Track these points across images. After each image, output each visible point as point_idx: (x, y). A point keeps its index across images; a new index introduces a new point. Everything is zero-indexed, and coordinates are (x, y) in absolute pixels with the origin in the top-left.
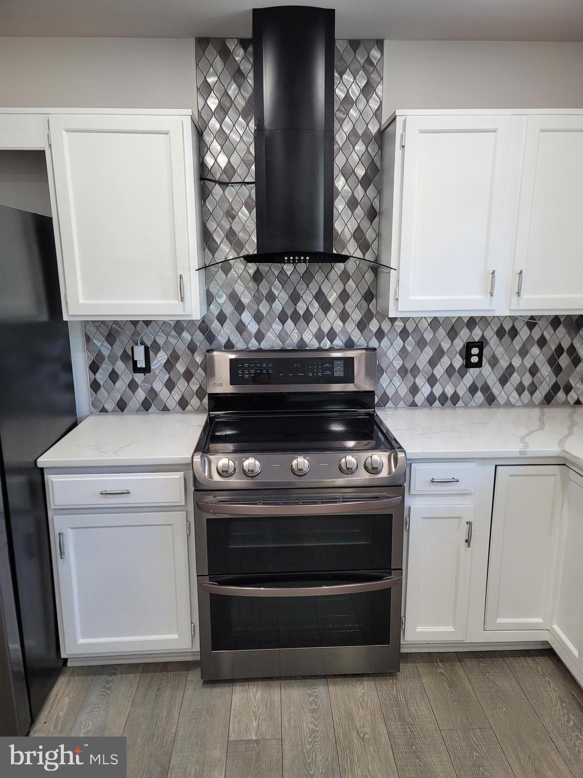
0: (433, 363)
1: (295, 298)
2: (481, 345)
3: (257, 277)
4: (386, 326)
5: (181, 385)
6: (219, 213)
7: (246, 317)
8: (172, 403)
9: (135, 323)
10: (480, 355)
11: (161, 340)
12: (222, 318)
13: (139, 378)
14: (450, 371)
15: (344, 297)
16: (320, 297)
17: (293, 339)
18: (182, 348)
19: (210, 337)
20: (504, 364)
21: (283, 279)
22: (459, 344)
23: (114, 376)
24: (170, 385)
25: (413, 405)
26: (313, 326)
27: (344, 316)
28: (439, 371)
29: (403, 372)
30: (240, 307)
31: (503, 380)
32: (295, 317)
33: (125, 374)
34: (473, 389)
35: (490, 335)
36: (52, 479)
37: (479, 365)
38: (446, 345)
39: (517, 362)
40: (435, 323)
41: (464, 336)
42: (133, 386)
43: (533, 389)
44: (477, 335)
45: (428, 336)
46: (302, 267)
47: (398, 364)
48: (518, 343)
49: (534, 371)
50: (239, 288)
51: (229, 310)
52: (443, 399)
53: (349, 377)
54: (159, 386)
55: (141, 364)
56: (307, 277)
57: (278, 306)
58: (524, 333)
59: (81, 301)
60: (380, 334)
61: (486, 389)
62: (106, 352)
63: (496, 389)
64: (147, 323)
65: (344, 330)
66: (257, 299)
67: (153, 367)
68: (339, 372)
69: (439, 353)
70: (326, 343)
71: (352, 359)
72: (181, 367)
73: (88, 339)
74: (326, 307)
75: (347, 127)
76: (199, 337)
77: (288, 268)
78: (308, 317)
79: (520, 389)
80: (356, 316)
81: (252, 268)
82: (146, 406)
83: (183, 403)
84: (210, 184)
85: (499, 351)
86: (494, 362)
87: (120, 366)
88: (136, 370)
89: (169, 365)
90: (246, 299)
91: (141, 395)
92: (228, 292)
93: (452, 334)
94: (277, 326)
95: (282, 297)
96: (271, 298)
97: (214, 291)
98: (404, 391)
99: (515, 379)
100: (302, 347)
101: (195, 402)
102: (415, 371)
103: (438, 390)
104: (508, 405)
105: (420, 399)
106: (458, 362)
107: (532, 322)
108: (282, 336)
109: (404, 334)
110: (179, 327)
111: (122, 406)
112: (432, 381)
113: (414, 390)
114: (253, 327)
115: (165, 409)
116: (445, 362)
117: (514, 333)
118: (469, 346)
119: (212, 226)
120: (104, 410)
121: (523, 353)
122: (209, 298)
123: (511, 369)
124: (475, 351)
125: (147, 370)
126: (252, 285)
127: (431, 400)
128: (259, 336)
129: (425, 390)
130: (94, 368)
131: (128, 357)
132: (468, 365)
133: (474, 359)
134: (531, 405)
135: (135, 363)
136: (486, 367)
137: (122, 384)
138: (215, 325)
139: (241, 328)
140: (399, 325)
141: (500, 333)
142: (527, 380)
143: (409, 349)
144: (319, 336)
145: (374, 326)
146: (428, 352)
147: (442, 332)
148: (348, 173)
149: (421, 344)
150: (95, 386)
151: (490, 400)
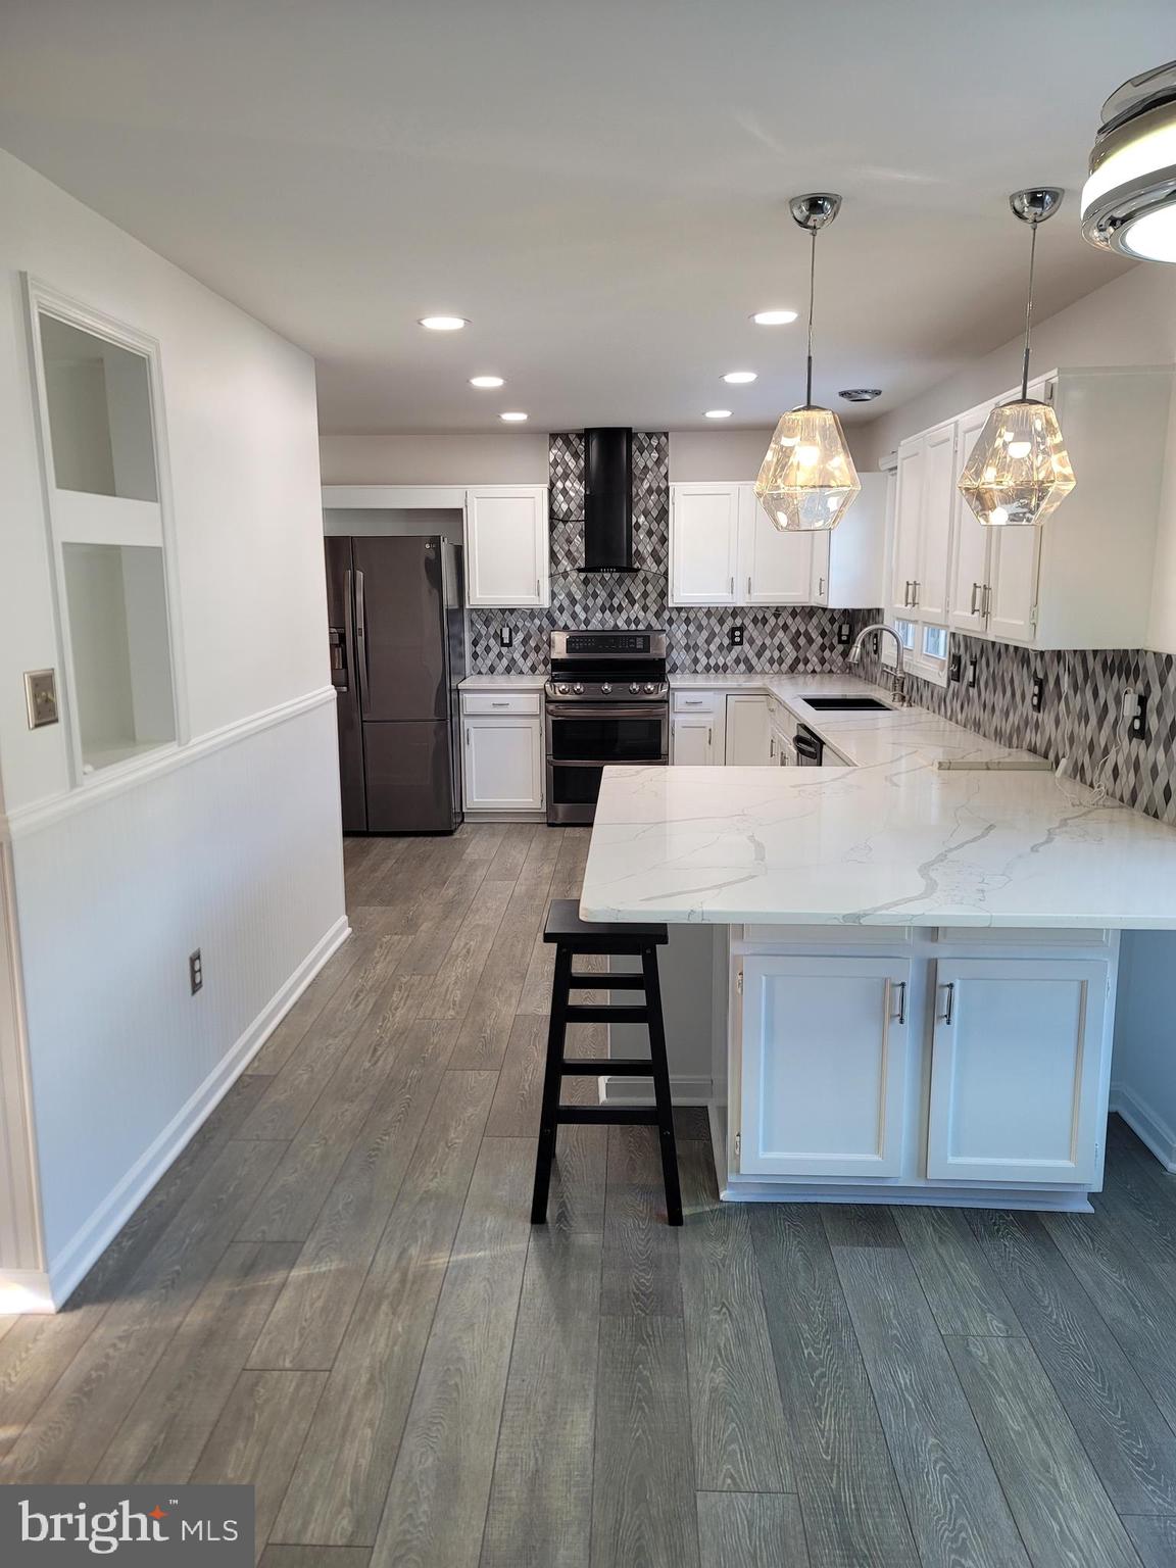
0: (708, 642)
1: (611, 596)
2: (742, 629)
3: (586, 582)
4: (675, 615)
5: (533, 656)
6: (562, 540)
7: (578, 608)
8: (526, 669)
9: (503, 611)
10: (741, 636)
11: (520, 625)
12: (561, 609)
13: (504, 650)
14: (721, 647)
15: (645, 595)
16: (628, 595)
17: (610, 625)
18: (534, 630)
19: (553, 622)
20: (759, 643)
21: (603, 582)
22: (726, 628)
23: (488, 649)
24: (525, 656)
25: (695, 672)
26: (624, 616)
27: (645, 609)
28: (713, 648)
29: (687, 648)
30: (573, 602)
31: (759, 655)
32: (612, 609)
33: (496, 649)
34: (737, 661)
35: (747, 622)
36: (466, 697)
37: (741, 643)
38: (717, 629)
39: (768, 641)
40: (709, 613)
41: (729, 623)
42: (500, 656)
43: (781, 661)
44: (738, 622)
45: (704, 622)
46: (616, 575)
47: (683, 642)
48: (768, 628)
49: (780, 648)
50: (574, 589)
51: (566, 603)
52: (717, 668)
53: (646, 649)
54: (517, 656)
55: (506, 641)
56: (620, 582)
57: (599, 601)
58: (772, 621)
59: (478, 596)
60: (670, 621)
61: (747, 661)
62: (484, 632)
63: (754, 661)
64: (512, 611)
65: (645, 618)
66: (585, 597)
67: (514, 643)
68: (640, 645)
69: (713, 635)
70: (633, 627)
71: (649, 636)
72: (532, 643)
73: (472, 623)
74: (633, 602)
75: (646, 485)
76: (545, 622)
77: (607, 576)
78: (620, 609)
79: (771, 661)
80: (654, 608)
81: (582, 576)
82: (508, 670)
83: (533, 669)
84: (556, 522)
85: (755, 634)
86: (751, 642)
87: (492, 642)
88: (503, 645)
89: (525, 642)
90: (578, 597)
91: (505, 662)
92: (567, 591)
93: (721, 622)
94: (599, 615)
95: (603, 594)
96: (595, 596)
97: (556, 592)
98: (688, 662)
99: (767, 654)
100: (616, 628)
101: (541, 668)
102: (696, 647)
103: (712, 662)
104: (763, 672)
105: (700, 668)
106: (726, 641)
107: (777, 612)
108: (603, 622)
109: (687, 621)
110: (532, 614)
111: (492, 670)
112: (708, 654)
113: (696, 661)
114: (582, 616)
115: (521, 673)
116: (717, 640)
117: (765, 621)
118: (733, 630)
119: (556, 548)
120: (480, 673)
121: (772, 635)
122: (553, 595)
123: (764, 647)
124: (737, 633)
125: (510, 645)
126: (582, 587)
127: (708, 668)
128: (587, 622)
129: (704, 661)
130: (475, 643)
131: (499, 636)
132: (734, 643)
133: (737, 639)
134: (780, 672)
135: (502, 639)
136: (746, 646)
137: (492, 655)
138: (557, 614)
139: (574, 616)
140: (684, 615)
141: (755, 621)
142: (776, 654)
143: (692, 631)
144: (628, 621)
145: (666, 615)
146: (705, 634)
147: (713, 621)
148: (646, 513)
149: (700, 628)
150: (475, 656)
151: (750, 669)
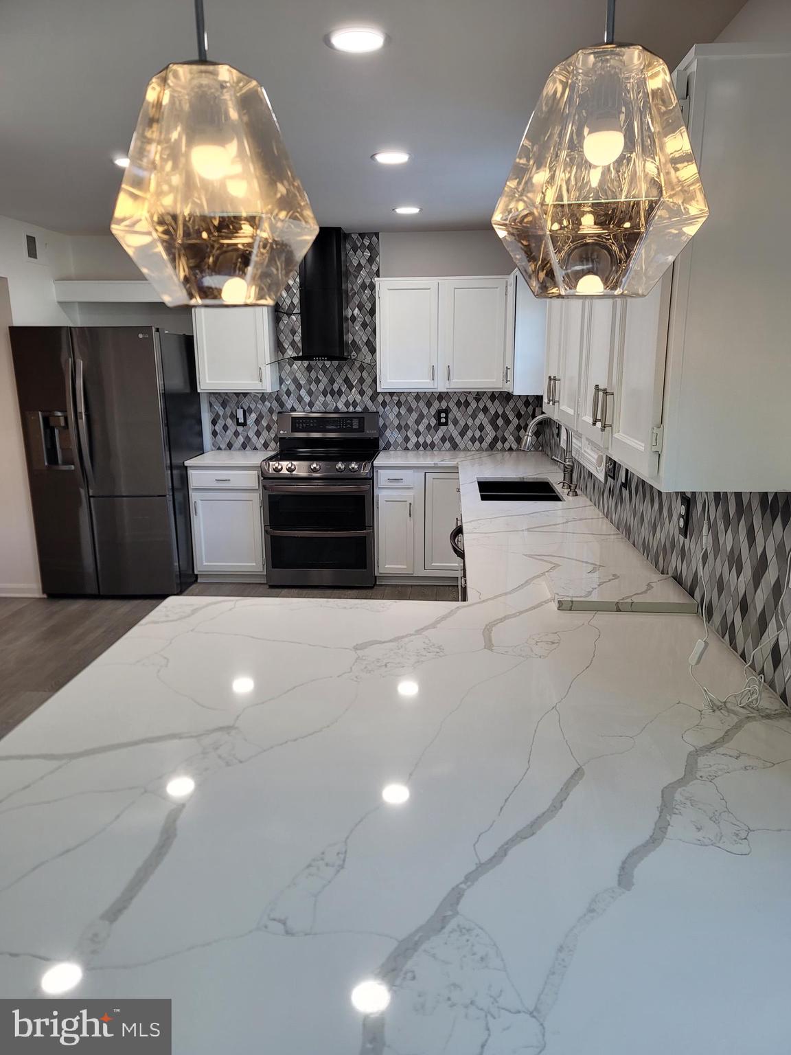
0: (418, 422)
1: (332, 381)
2: (447, 411)
3: (309, 369)
4: (388, 399)
5: (265, 433)
6: (287, 331)
7: (303, 392)
8: (259, 446)
9: (237, 394)
10: (446, 418)
11: (253, 407)
12: (288, 393)
13: (240, 429)
14: (429, 427)
15: (362, 380)
16: (347, 380)
17: (331, 407)
18: (265, 411)
19: (282, 405)
20: (462, 423)
21: (324, 369)
22: (433, 411)
23: (225, 428)
24: (258, 434)
25: (407, 449)
26: (343, 399)
27: (362, 393)
28: (422, 428)
29: (399, 427)
30: (299, 387)
31: (462, 434)
32: (332, 393)
33: (232, 427)
34: (443, 439)
35: (452, 405)
36: (191, 472)
37: (446, 424)
38: (425, 411)
39: (470, 422)
40: (418, 397)
41: (436, 405)
42: (236, 434)
43: (481, 440)
44: (444, 405)
45: (414, 405)
46: (336, 363)
47: (396, 422)
48: (470, 411)
49: (481, 428)
50: (299, 375)
51: (293, 387)
52: (425, 445)
53: (361, 429)
54: (251, 434)
55: (241, 421)
56: (339, 369)
57: (321, 387)
58: (474, 404)
59: (208, 381)
60: (384, 404)
61: (451, 439)
62: (221, 413)
63: (458, 439)
64: (245, 395)
65: (362, 401)
66: (309, 381)
67: (248, 423)
68: (356, 426)
69: (421, 416)
70: (351, 409)
71: (364, 418)
72: (264, 423)
73: (211, 405)
74: (350, 387)
75: (359, 281)
76: (275, 404)
77: (328, 364)
78: (340, 393)
79: (473, 440)
80: (369, 392)
81: (306, 363)
82: (244, 446)
83: (266, 445)
84: (281, 314)
85: (459, 415)
86: (456, 422)
87: (229, 422)
88: (239, 424)
89: (257, 422)
90: (302, 382)
91: (241, 439)
92: (292, 378)
93: (429, 404)
94: (321, 398)
95: (324, 380)
96: (318, 381)
97: (284, 377)
98: (400, 440)
99: (469, 434)
100: (337, 411)
101: (273, 445)
102: (407, 427)
103: (421, 440)
104: (466, 449)
105: (410, 445)
106: (433, 422)
107: (478, 396)
108: (325, 404)
109: (399, 404)
110: (263, 397)
111: (230, 446)
112: (418, 434)
113: (407, 439)
114: (307, 399)
115: (255, 449)
116: (425, 421)
117: (467, 404)
118: (439, 412)
119: (282, 337)
120: (219, 449)
121: (474, 416)
122: (281, 381)
123: (466, 427)
124: (443, 415)
125: (244, 424)
126: (306, 373)
127: (417, 446)
128: (311, 404)
129: (414, 439)
130: (214, 422)
131: (234, 416)
132: (440, 424)
133: (443, 420)
134: (481, 449)
135: (238, 419)
136: (451, 426)
137: (230, 433)
138: (285, 397)
139: (300, 399)
140: (395, 398)
141: (458, 404)
142: (478, 434)
143: (403, 413)
144: (347, 404)
145: (380, 399)
146: (415, 415)
147: (422, 404)
148: (361, 307)
149: (410, 410)
150: (215, 433)
151: (455, 446)
